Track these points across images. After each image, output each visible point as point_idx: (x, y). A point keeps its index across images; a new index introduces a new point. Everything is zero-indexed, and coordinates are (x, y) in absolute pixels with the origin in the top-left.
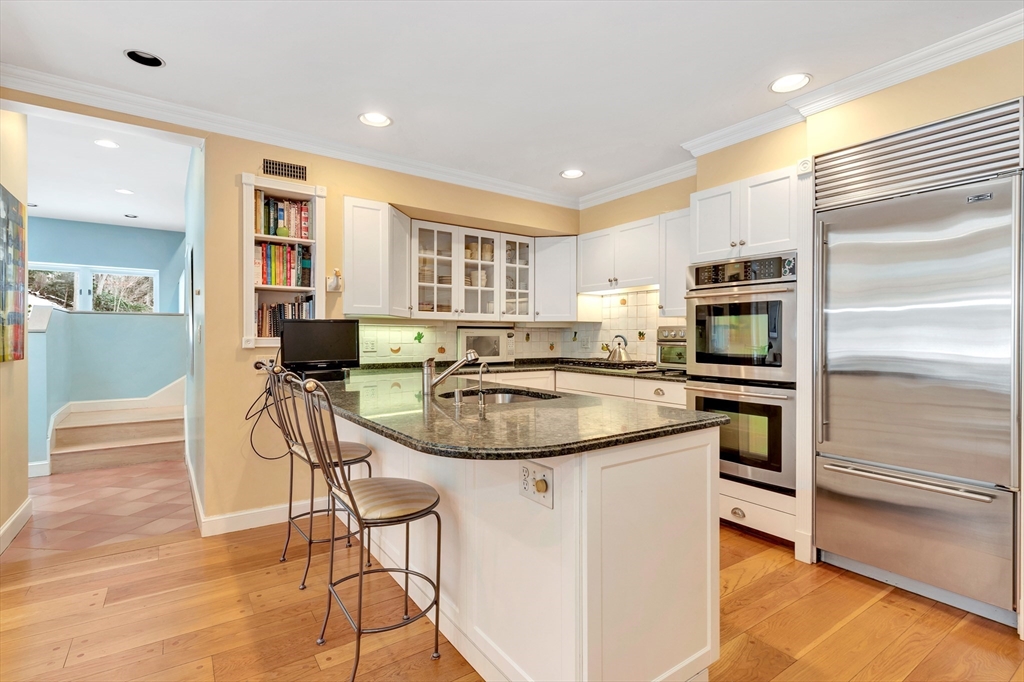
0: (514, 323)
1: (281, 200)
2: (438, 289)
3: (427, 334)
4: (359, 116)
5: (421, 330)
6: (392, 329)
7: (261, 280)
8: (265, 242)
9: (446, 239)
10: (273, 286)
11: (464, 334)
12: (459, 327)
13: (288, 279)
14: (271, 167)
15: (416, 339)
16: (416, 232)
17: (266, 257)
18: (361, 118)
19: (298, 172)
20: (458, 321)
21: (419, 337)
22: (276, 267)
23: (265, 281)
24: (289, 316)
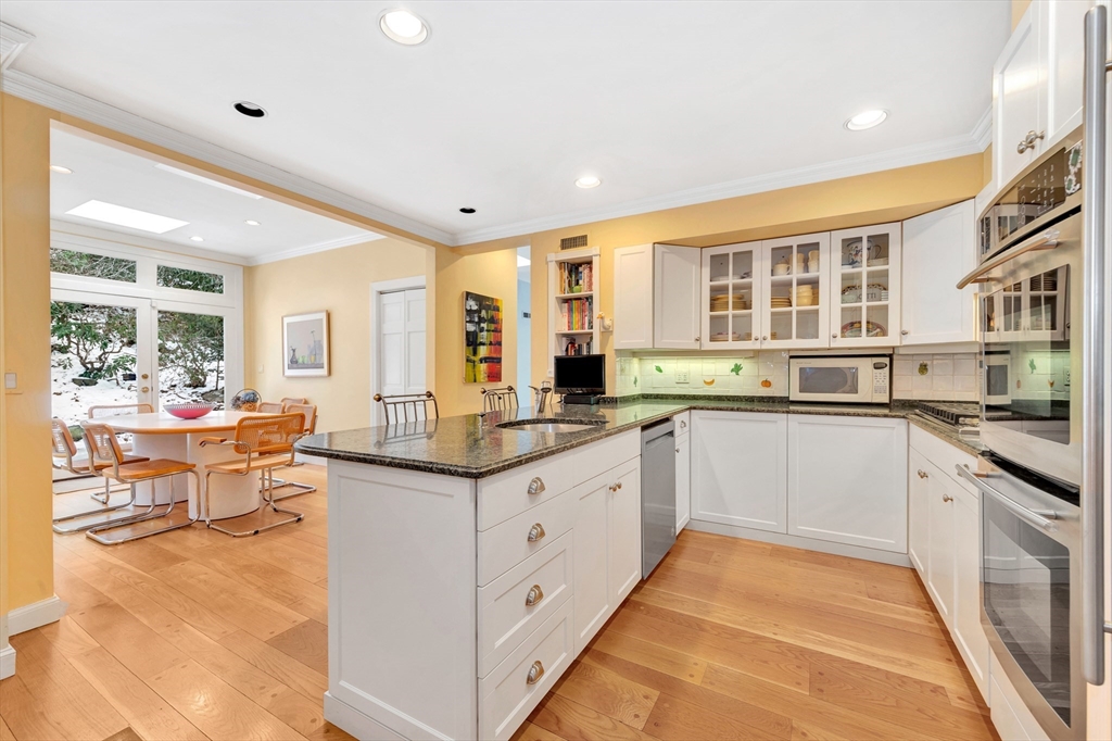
0: (894, 348)
1: (580, 265)
2: (734, 316)
3: (747, 366)
4: (575, 182)
5: (739, 362)
6: (705, 361)
7: (566, 327)
8: (571, 299)
9: (744, 261)
11: (796, 365)
12: (791, 357)
13: (583, 324)
14: (567, 243)
15: (732, 370)
16: (707, 260)
17: (570, 310)
18: (577, 184)
19: (583, 240)
20: (789, 350)
21: (737, 369)
22: (576, 317)
23: (569, 328)
24: (585, 353)
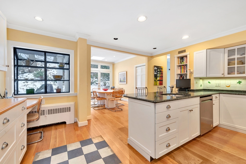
2: (237, 67)
3: (244, 82)
4: (182, 38)
5: (240, 80)
6: (226, 80)
7: (180, 72)
9: (242, 50)
10: (182, 73)
13: (184, 71)
14: (180, 52)
15: (238, 83)
16: (227, 52)
17: (181, 68)
19: (184, 51)
21: (240, 82)
22: (182, 70)
23: (181, 73)
24: (185, 78)
